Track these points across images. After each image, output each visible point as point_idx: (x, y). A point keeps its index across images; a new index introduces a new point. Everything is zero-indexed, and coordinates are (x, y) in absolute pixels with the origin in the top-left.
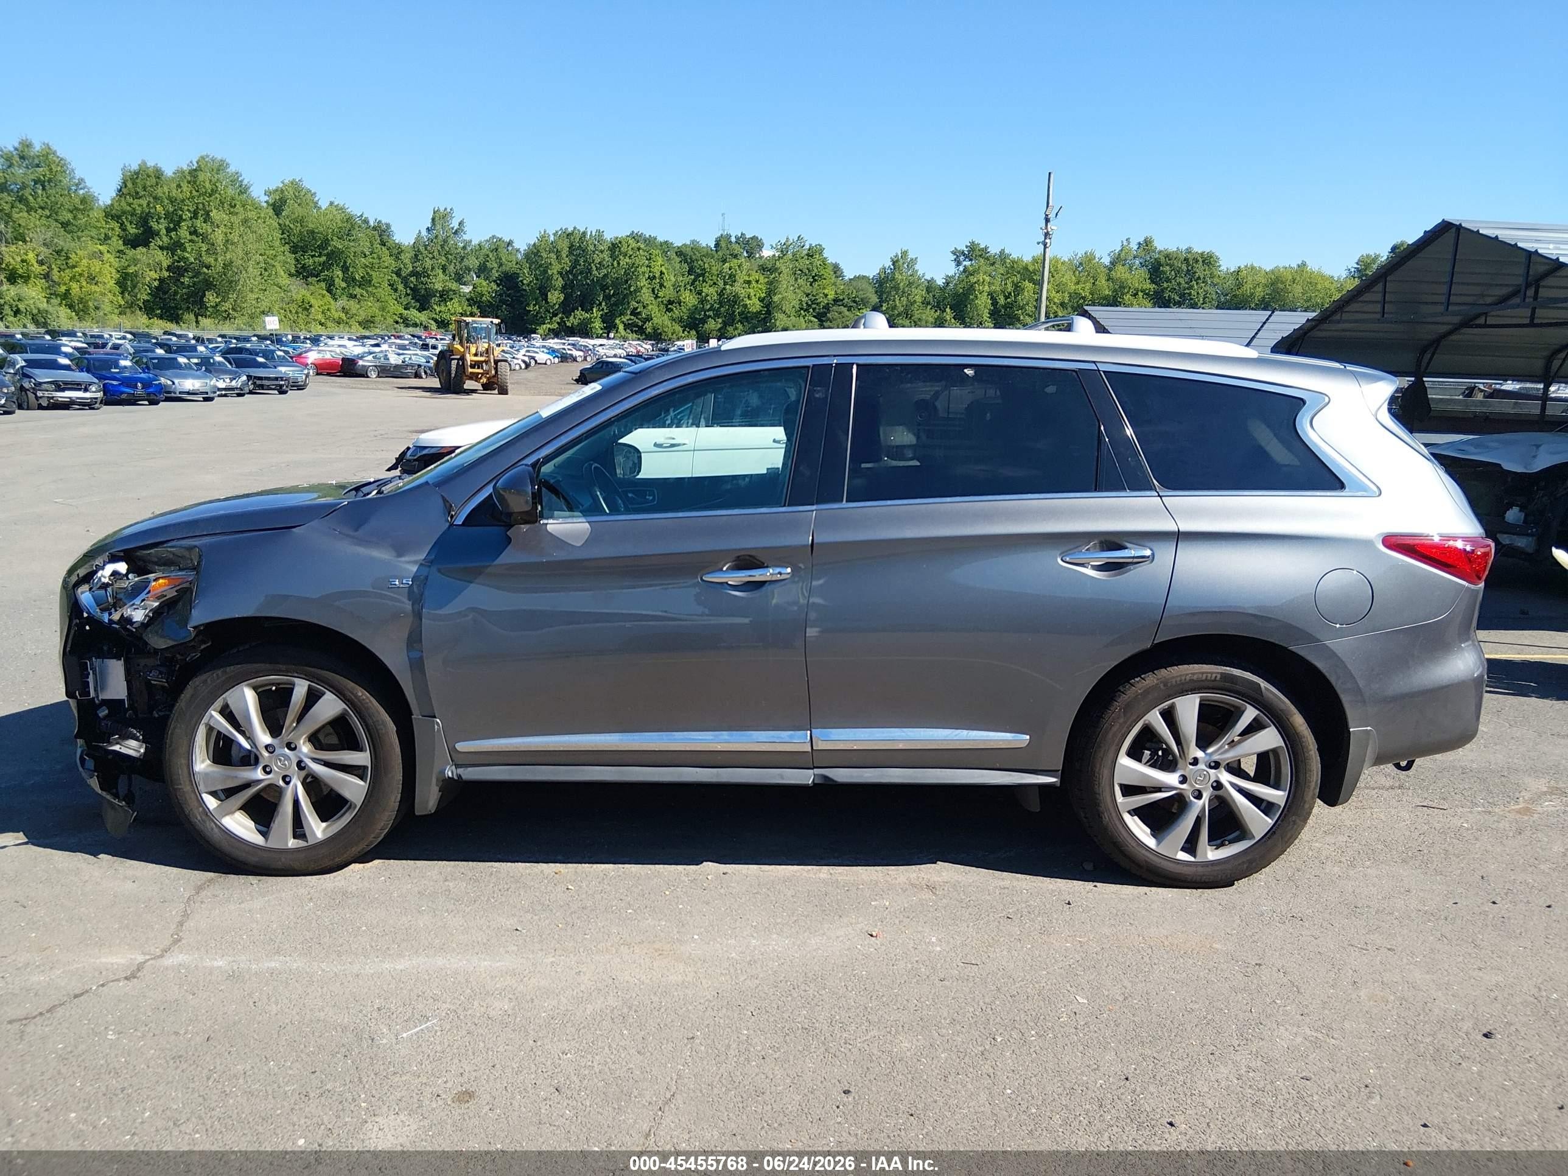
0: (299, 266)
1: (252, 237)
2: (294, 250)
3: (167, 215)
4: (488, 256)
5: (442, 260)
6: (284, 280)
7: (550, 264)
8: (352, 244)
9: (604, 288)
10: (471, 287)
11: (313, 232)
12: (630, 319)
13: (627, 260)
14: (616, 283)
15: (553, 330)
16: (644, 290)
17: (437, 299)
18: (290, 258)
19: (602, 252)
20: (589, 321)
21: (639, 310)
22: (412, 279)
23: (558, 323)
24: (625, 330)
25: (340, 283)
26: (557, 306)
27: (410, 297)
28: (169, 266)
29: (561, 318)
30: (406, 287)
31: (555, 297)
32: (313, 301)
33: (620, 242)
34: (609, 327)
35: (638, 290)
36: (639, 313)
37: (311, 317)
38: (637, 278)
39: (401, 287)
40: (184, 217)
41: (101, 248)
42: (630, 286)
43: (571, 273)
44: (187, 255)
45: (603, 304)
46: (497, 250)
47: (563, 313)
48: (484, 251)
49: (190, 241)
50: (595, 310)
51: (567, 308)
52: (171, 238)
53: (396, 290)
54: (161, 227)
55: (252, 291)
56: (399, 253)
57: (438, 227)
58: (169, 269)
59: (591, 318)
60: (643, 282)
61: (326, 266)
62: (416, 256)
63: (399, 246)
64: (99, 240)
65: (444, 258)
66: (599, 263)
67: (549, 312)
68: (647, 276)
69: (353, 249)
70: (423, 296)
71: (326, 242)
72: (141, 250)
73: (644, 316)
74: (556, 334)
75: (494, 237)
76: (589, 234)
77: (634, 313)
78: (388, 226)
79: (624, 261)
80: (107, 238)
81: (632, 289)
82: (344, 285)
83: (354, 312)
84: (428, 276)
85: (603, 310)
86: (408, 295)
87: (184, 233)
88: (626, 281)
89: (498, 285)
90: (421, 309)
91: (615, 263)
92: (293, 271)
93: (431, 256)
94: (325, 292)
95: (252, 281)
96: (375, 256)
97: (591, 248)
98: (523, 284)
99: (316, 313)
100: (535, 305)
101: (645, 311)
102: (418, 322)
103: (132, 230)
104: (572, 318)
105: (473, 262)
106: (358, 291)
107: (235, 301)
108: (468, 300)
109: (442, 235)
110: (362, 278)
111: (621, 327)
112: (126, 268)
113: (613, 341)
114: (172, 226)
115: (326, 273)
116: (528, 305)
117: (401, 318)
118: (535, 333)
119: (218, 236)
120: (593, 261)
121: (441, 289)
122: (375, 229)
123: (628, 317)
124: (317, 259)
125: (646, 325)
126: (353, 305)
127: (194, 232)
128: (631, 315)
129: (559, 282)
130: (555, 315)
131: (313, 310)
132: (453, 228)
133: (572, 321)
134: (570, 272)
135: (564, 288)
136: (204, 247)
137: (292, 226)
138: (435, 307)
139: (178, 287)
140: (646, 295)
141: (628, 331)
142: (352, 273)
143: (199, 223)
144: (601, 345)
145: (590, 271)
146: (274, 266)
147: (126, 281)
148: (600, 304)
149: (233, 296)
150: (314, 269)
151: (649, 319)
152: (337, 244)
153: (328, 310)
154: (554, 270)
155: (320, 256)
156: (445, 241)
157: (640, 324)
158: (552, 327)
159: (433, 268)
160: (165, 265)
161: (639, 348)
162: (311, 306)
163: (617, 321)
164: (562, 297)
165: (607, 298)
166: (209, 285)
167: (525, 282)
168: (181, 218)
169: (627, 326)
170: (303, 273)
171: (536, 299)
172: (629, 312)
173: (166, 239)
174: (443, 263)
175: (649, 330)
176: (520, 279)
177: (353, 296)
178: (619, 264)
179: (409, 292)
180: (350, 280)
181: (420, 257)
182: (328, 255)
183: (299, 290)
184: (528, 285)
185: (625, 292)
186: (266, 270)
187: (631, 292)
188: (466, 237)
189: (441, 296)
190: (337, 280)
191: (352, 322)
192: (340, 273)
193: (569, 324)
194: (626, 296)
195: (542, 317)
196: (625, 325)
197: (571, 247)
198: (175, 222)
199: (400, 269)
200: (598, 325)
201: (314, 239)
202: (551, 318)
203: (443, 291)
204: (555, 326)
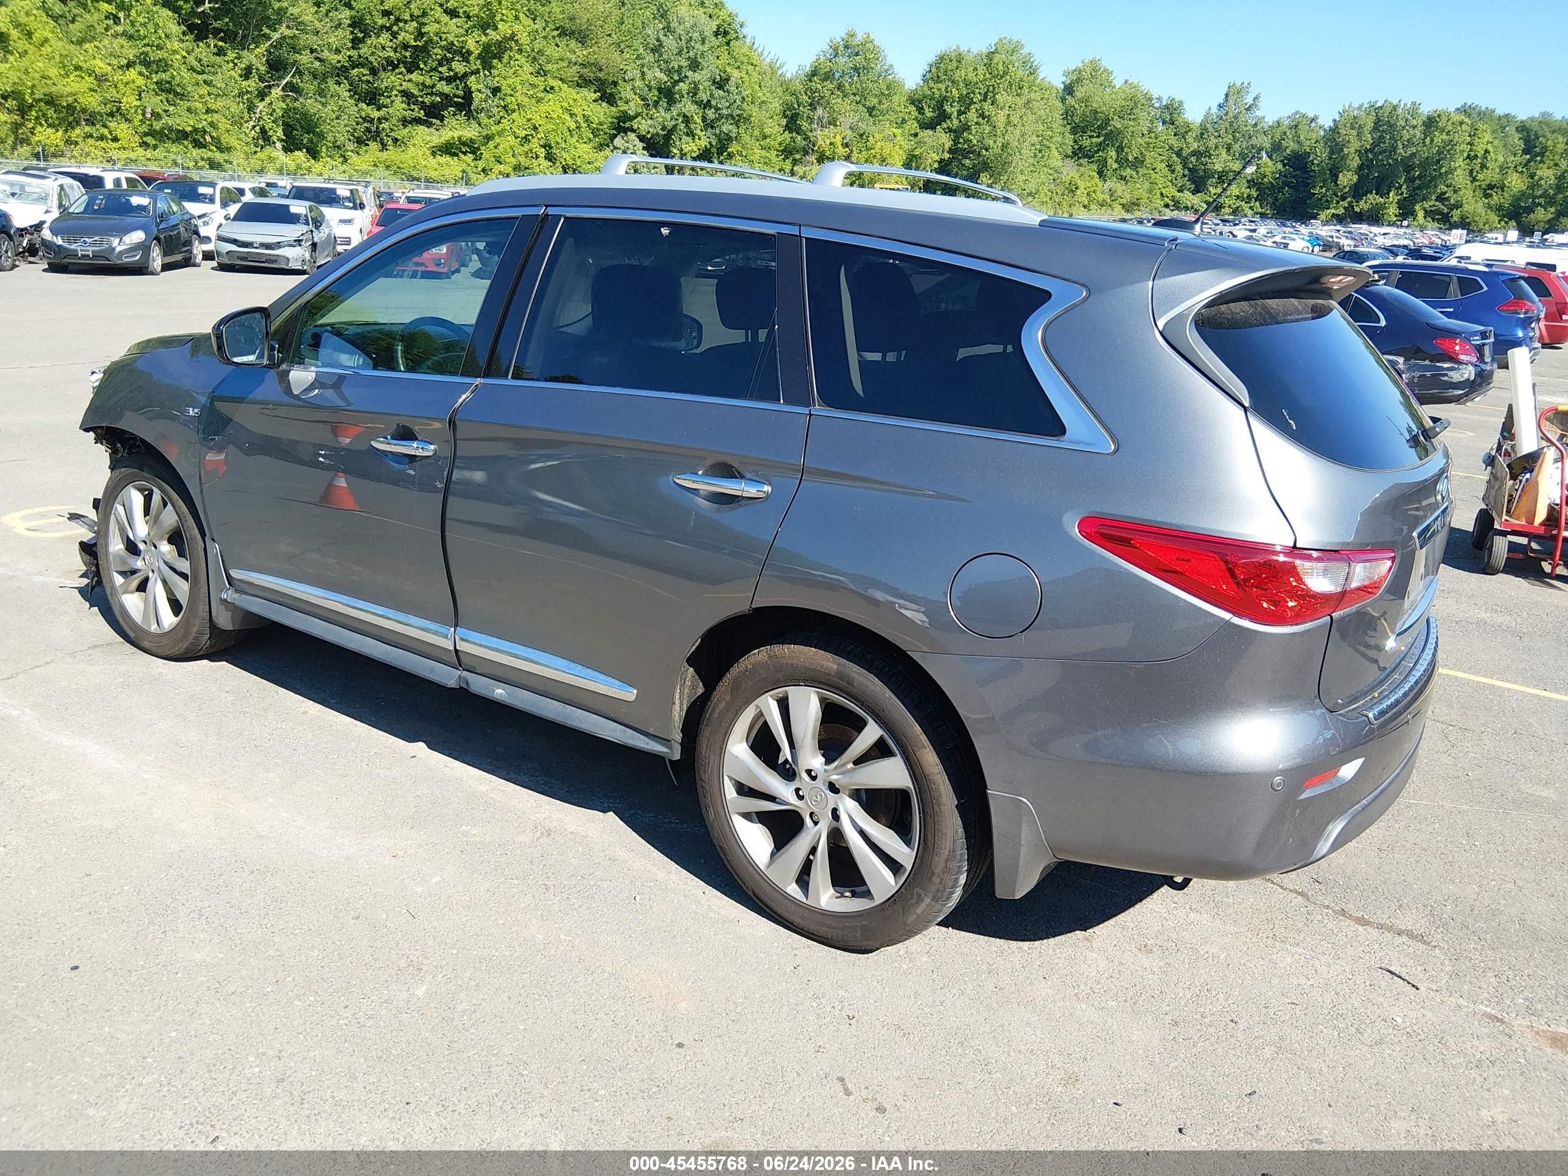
0: (1076, 147)
1: (1031, 117)
2: (1074, 131)
3: (961, 99)
4: (1285, 133)
5: (1228, 139)
6: (1056, 160)
7: (1349, 142)
8: (1131, 123)
9: (1409, 169)
10: (1255, 168)
11: (1095, 112)
12: (1434, 206)
13: (1444, 137)
14: (1425, 164)
15: (1338, 215)
16: (1459, 172)
17: (1214, 181)
18: (1069, 139)
19: (1414, 127)
20: (1383, 207)
21: (1447, 195)
22: (1193, 159)
23: (1345, 208)
24: (1425, 217)
25: (1112, 164)
26: (1347, 189)
27: (1187, 178)
28: (950, 149)
29: (1350, 203)
30: (1184, 167)
31: (1347, 179)
32: (1080, 183)
33: (1439, 116)
34: (1406, 211)
35: (1451, 171)
36: (1448, 199)
37: (1076, 198)
38: (1452, 158)
39: (1179, 168)
40: (975, 100)
41: (895, 130)
42: (1441, 167)
43: (1371, 152)
44: (971, 137)
45: (1404, 187)
46: (1296, 126)
47: (1354, 198)
48: (1283, 128)
49: (977, 123)
50: (1391, 195)
51: (1358, 191)
52: (960, 121)
53: (1173, 171)
54: (952, 110)
55: (1022, 172)
56: (1186, 132)
57: (1231, 102)
58: (950, 151)
59: (1385, 203)
60: (1460, 162)
61: (1101, 147)
62: (1202, 134)
63: (1187, 125)
64: (897, 123)
65: (1230, 136)
66: (1408, 141)
67: (1337, 196)
68: (1466, 155)
69: (1131, 129)
70: (1201, 177)
71: (1107, 121)
72: (930, 132)
73: (1452, 201)
74: (1340, 219)
75: (1297, 113)
76: (1402, 106)
77: (1441, 198)
78: (1181, 103)
79: (1439, 138)
80: (904, 121)
81: (1443, 170)
82: (1115, 166)
83: (1120, 194)
84: (1210, 155)
85: (1402, 193)
86: (1184, 176)
87: (972, 116)
88: (1438, 161)
89: (1284, 165)
90: (1195, 192)
91: (1428, 140)
92: (1070, 153)
93: (1216, 134)
94: (1095, 174)
95: (1024, 163)
96: (1153, 135)
97: (1403, 123)
98: (1313, 164)
99: (1081, 195)
100: (1321, 188)
101: (1455, 196)
102: (1190, 205)
103: (929, 114)
104: (1362, 203)
105: (1266, 142)
106: (1128, 172)
107: (1005, 183)
108: (1248, 182)
109: (1233, 110)
110: (1136, 158)
111: (1421, 214)
112: (913, 150)
113: (1403, 230)
114: (963, 108)
115: (1101, 153)
116: (1315, 187)
117: (1173, 201)
118: (1315, 218)
119: (1000, 119)
120: (1401, 137)
121: (1220, 169)
122: (1167, 107)
123: (1431, 203)
124: (1094, 140)
125: (1454, 212)
126: (1119, 187)
127: (982, 116)
128: (1436, 200)
129: (1355, 162)
130: (1343, 198)
131: (1078, 192)
132: (1246, 104)
133: (1362, 206)
134: (1371, 150)
135: (1360, 168)
136: (988, 129)
137: (1077, 106)
138: (1211, 189)
139: (959, 169)
140: (1460, 177)
141: (1429, 219)
142: (1127, 153)
143: (986, 105)
144: (1384, 234)
145: (1394, 149)
146: (1049, 147)
147: (911, 161)
148: (1400, 187)
149: (1004, 178)
150: (1090, 150)
151: (1458, 205)
152: (1117, 123)
153: (1094, 192)
154: (1351, 150)
155: (1098, 137)
156: (1236, 117)
157: (1446, 211)
158: (1337, 212)
159: (1216, 147)
160: (947, 147)
161: (1433, 239)
162: (1077, 188)
163: (1417, 207)
164: (1355, 178)
165: (1410, 180)
166: (986, 166)
167: (1315, 162)
168: (972, 102)
169: (1428, 213)
170: (1079, 154)
171: (1324, 181)
172: (1434, 198)
173: (956, 122)
174: (1229, 141)
175: (1455, 219)
176: (1311, 158)
177: (1123, 178)
178: (1432, 141)
179: (1186, 172)
180: (1122, 162)
181: (1205, 136)
182: (1106, 135)
183: (1070, 171)
184: (1318, 165)
185: (1434, 173)
186: (1040, 151)
187: (1441, 174)
188: (1258, 113)
189: (1219, 178)
190: (1110, 161)
191: (1116, 205)
192: (1113, 154)
193: (1357, 209)
194: (1434, 178)
195: (1327, 201)
196: (1426, 211)
197: (1377, 123)
198: (966, 102)
199: (1182, 149)
200: (1392, 211)
201: (1096, 119)
202: (1338, 202)
203: (1223, 171)
204: (1341, 211)
